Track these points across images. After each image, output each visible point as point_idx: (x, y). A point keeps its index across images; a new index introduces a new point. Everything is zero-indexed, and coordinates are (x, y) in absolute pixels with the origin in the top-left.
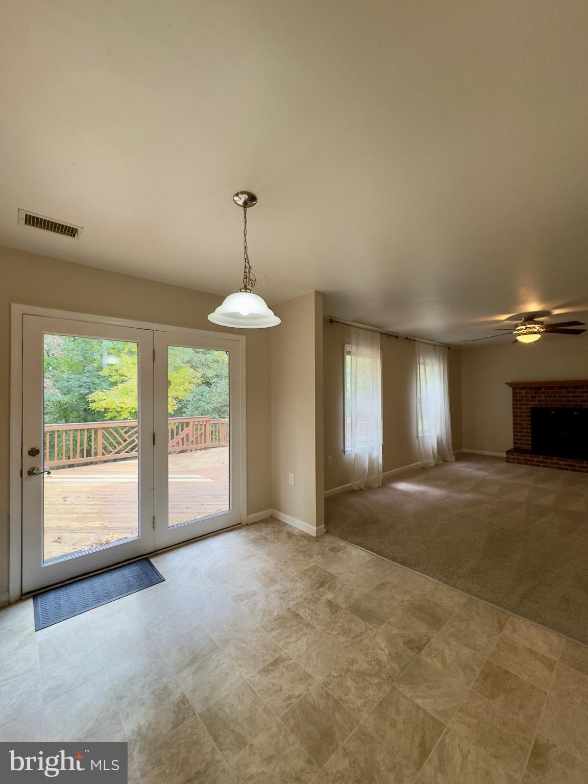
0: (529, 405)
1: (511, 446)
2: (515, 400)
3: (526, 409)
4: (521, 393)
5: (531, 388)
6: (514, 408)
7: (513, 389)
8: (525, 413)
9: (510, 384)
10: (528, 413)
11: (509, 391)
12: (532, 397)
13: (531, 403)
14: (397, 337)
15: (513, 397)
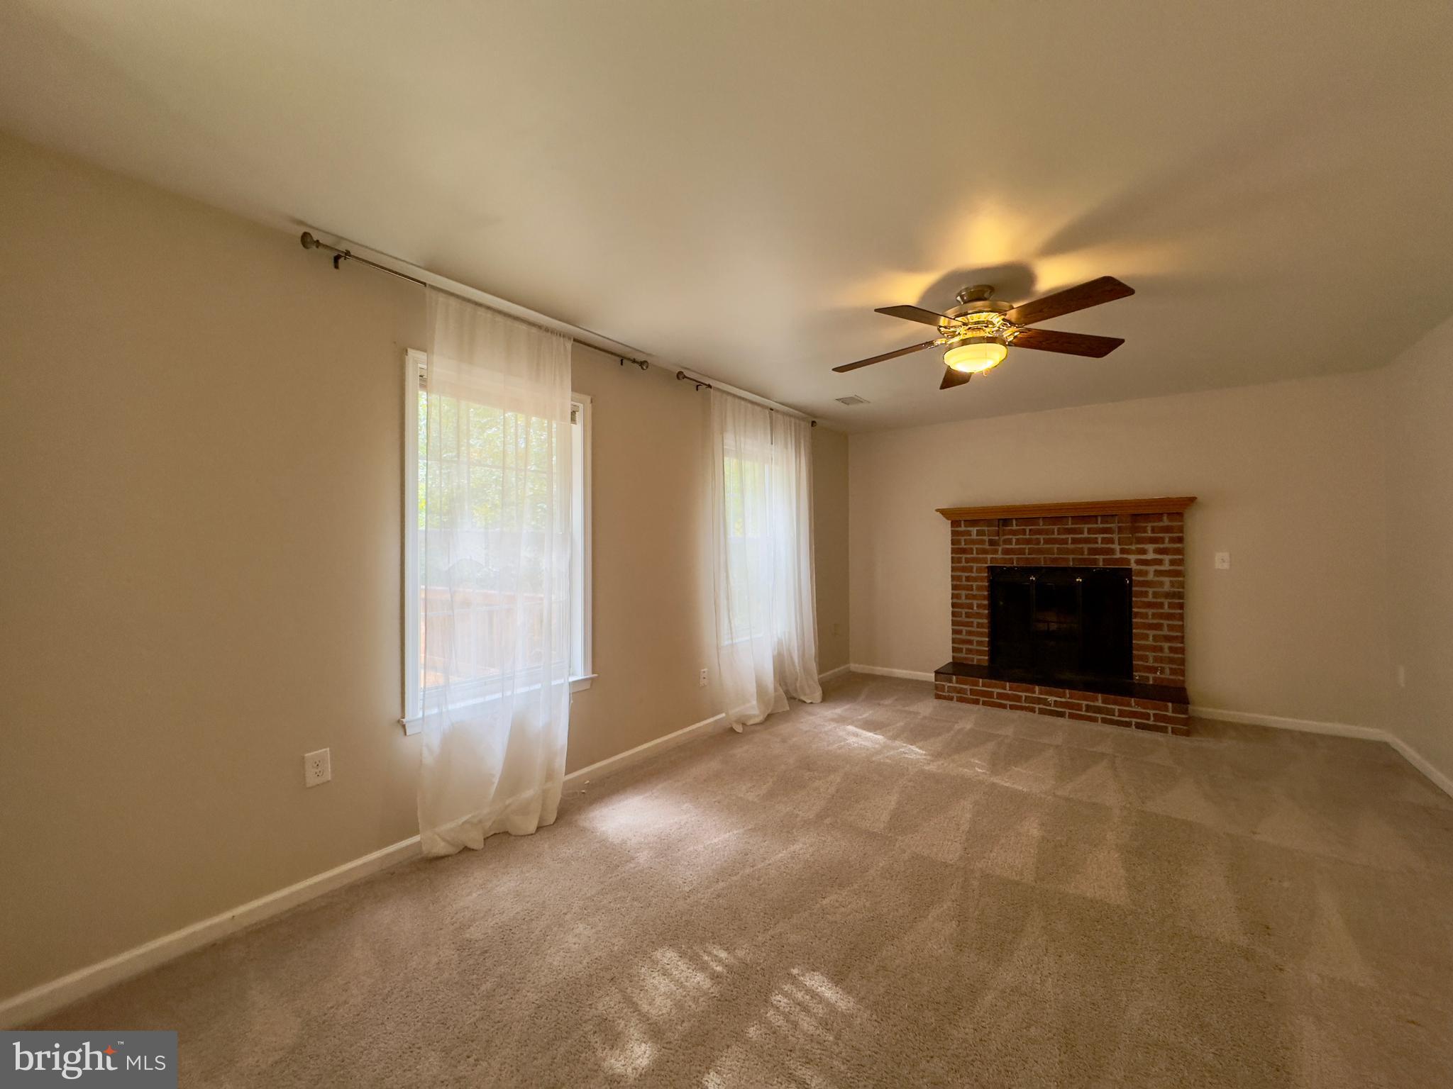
0: (985, 561)
1: (945, 657)
2: (957, 551)
3: (979, 570)
4: (969, 533)
5: (989, 522)
6: (953, 569)
7: (953, 525)
8: (975, 579)
9: (944, 512)
10: (981, 579)
11: (945, 528)
12: (992, 543)
13: (989, 556)
14: (642, 364)
15: (953, 542)
